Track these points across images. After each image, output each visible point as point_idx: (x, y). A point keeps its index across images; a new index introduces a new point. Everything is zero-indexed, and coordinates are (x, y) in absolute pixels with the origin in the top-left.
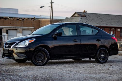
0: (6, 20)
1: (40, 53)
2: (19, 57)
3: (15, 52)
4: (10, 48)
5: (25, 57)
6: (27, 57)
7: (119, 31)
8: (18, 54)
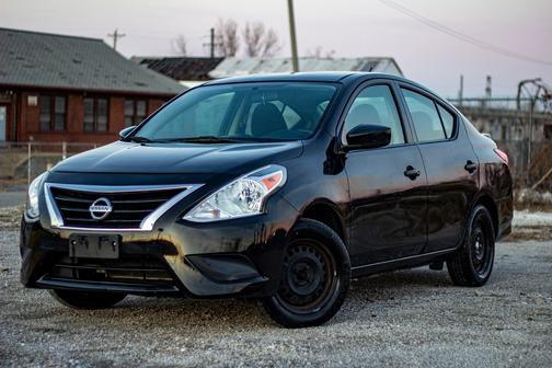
1: (304, 249)
2: (216, 281)
3: (184, 250)
4: (137, 225)
5: (254, 277)
6: (261, 279)
7: (33, 107)
8: (208, 260)
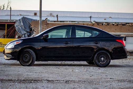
0: (124, 26)
1: (26, 54)
6: (12, 57)
8: (7, 54)
